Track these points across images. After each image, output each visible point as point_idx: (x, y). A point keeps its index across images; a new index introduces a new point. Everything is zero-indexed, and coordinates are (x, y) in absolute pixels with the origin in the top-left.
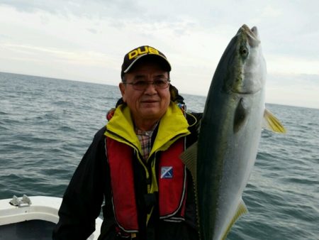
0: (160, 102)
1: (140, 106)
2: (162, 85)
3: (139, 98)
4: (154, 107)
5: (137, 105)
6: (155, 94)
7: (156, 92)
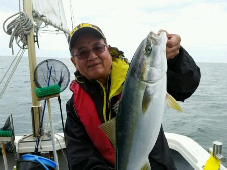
0: (102, 63)
1: (87, 70)
2: (100, 50)
3: (85, 65)
4: (99, 68)
5: (86, 70)
6: (96, 58)
7: (97, 57)
